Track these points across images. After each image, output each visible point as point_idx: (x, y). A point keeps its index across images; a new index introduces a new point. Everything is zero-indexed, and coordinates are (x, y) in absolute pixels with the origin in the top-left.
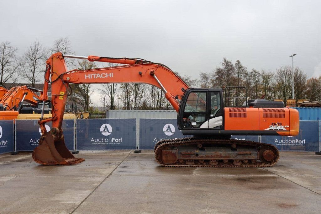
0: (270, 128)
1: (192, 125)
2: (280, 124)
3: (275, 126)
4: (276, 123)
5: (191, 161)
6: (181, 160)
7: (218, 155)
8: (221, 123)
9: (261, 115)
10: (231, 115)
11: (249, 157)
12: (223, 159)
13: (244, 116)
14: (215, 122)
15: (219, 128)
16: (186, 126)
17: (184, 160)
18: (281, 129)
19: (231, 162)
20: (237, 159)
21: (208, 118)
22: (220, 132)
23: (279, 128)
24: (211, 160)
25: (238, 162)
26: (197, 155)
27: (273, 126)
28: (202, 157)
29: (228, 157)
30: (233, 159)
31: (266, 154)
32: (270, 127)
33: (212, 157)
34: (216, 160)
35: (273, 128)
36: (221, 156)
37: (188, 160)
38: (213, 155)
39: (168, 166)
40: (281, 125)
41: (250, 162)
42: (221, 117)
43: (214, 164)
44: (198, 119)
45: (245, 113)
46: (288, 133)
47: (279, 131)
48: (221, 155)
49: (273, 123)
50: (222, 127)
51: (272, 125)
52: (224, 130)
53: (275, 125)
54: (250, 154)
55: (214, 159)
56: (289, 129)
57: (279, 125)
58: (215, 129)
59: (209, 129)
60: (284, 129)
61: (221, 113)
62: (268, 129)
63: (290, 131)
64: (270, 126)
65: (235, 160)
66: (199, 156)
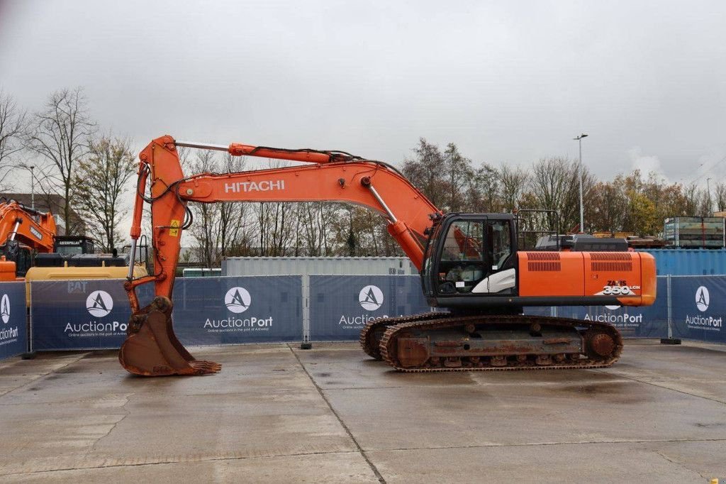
0: (605, 292)
2: (623, 283)
3: (614, 287)
4: (617, 282)
5: (454, 359)
6: (435, 357)
7: (508, 347)
8: (512, 282)
9: (588, 266)
10: (532, 267)
11: (567, 349)
12: (517, 353)
13: (556, 267)
14: (500, 280)
15: (509, 292)
16: (445, 290)
17: (440, 358)
18: (625, 292)
19: (532, 359)
20: (544, 353)
22: (510, 300)
23: (621, 290)
24: (495, 357)
25: (546, 360)
26: (467, 347)
27: (609, 287)
28: (477, 351)
29: (528, 350)
30: (537, 353)
31: (598, 342)
32: (605, 289)
33: (496, 349)
34: (504, 356)
35: (610, 290)
36: (512, 348)
37: (449, 357)
38: (498, 346)
39: (410, 370)
40: (625, 285)
41: (569, 358)
42: (512, 271)
43: (499, 364)
44: (468, 275)
45: (558, 261)
46: (638, 300)
47: (621, 297)
48: (512, 345)
49: (610, 282)
50: (515, 291)
51: (609, 285)
52: (518, 295)
53: (615, 285)
54: (568, 343)
55: (500, 353)
56: (639, 293)
57: (621, 285)
58: (501, 294)
59: (489, 295)
60: (631, 293)
61: (513, 263)
62: (601, 293)
63: (643, 295)
64: (605, 287)
65: (540, 355)
66: (471, 349)
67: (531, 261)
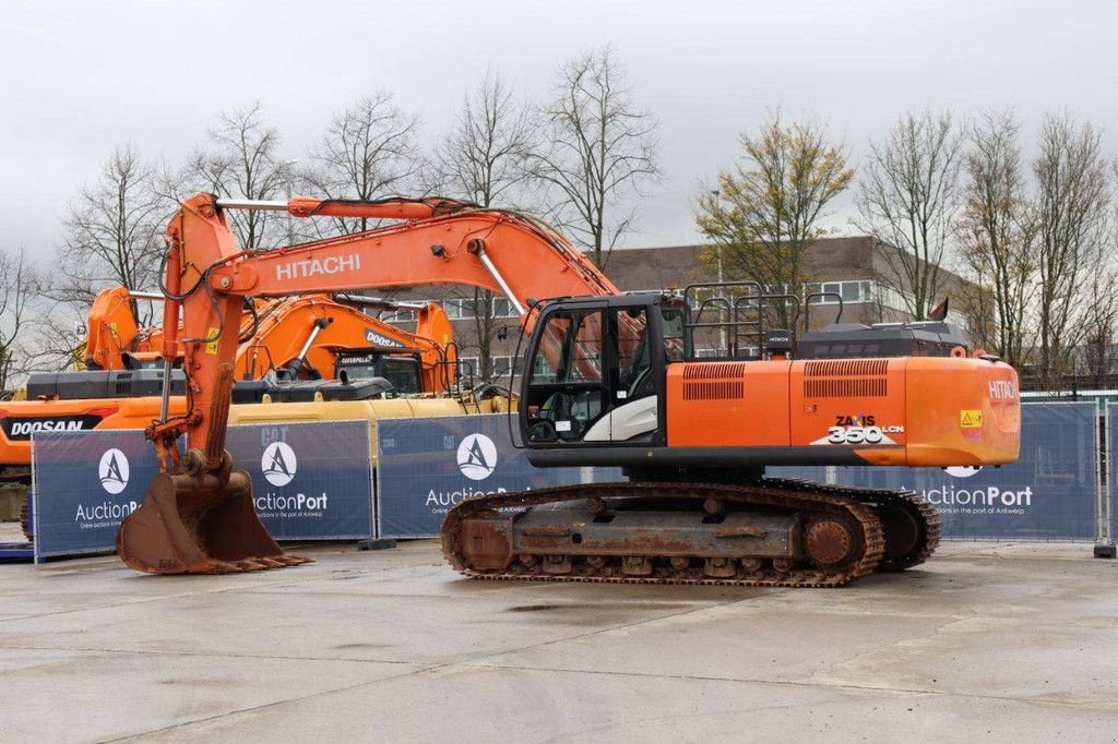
0: (832, 438)
1: (559, 433)
2: (868, 421)
3: (850, 428)
4: (855, 418)
5: (558, 559)
6: (525, 555)
7: (648, 540)
8: (651, 421)
9: (798, 388)
10: (692, 392)
11: (758, 548)
12: (665, 552)
13: (736, 391)
14: (632, 418)
15: (648, 439)
16: (537, 435)
17: (534, 556)
18: (873, 438)
19: (696, 564)
20: (716, 554)
21: (611, 403)
22: (650, 454)
23: (865, 434)
24: (627, 557)
25: (722, 566)
26: (577, 538)
27: (841, 429)
28: (595, 545)
29: (683, 547)
30: (701, 554)
31: (815, 538)
32: (832, 433)
33: (627, 545)
34: (643, 557)
35: (843, 435)
36: (658, 544)
37: (547, 556)
38: (631, 539)
39: (486, 576)
40: (873, 424)
41: (766, 565)
42: (652, 401)
43: (637, 571)
45: (735, 380)
46: (899, 454)
47: (864, 447)
48: (657, 538)
49: (842, 418)
50: (659, 436)
51: (839, 424)
52: (665, 444)
53: (851, 424)
54: (765, 536)
55: (635, 552)
56: (901, 441)
57: (864, 424)
58: (636, 441)
59: (612, 444)
60: (886, 440)
61: (655, 385)
62: (824, 441)
63: (909, 445)
64: (831, 429)
65: (709, 559)
66: (584, 541)
67: (689, 381)
